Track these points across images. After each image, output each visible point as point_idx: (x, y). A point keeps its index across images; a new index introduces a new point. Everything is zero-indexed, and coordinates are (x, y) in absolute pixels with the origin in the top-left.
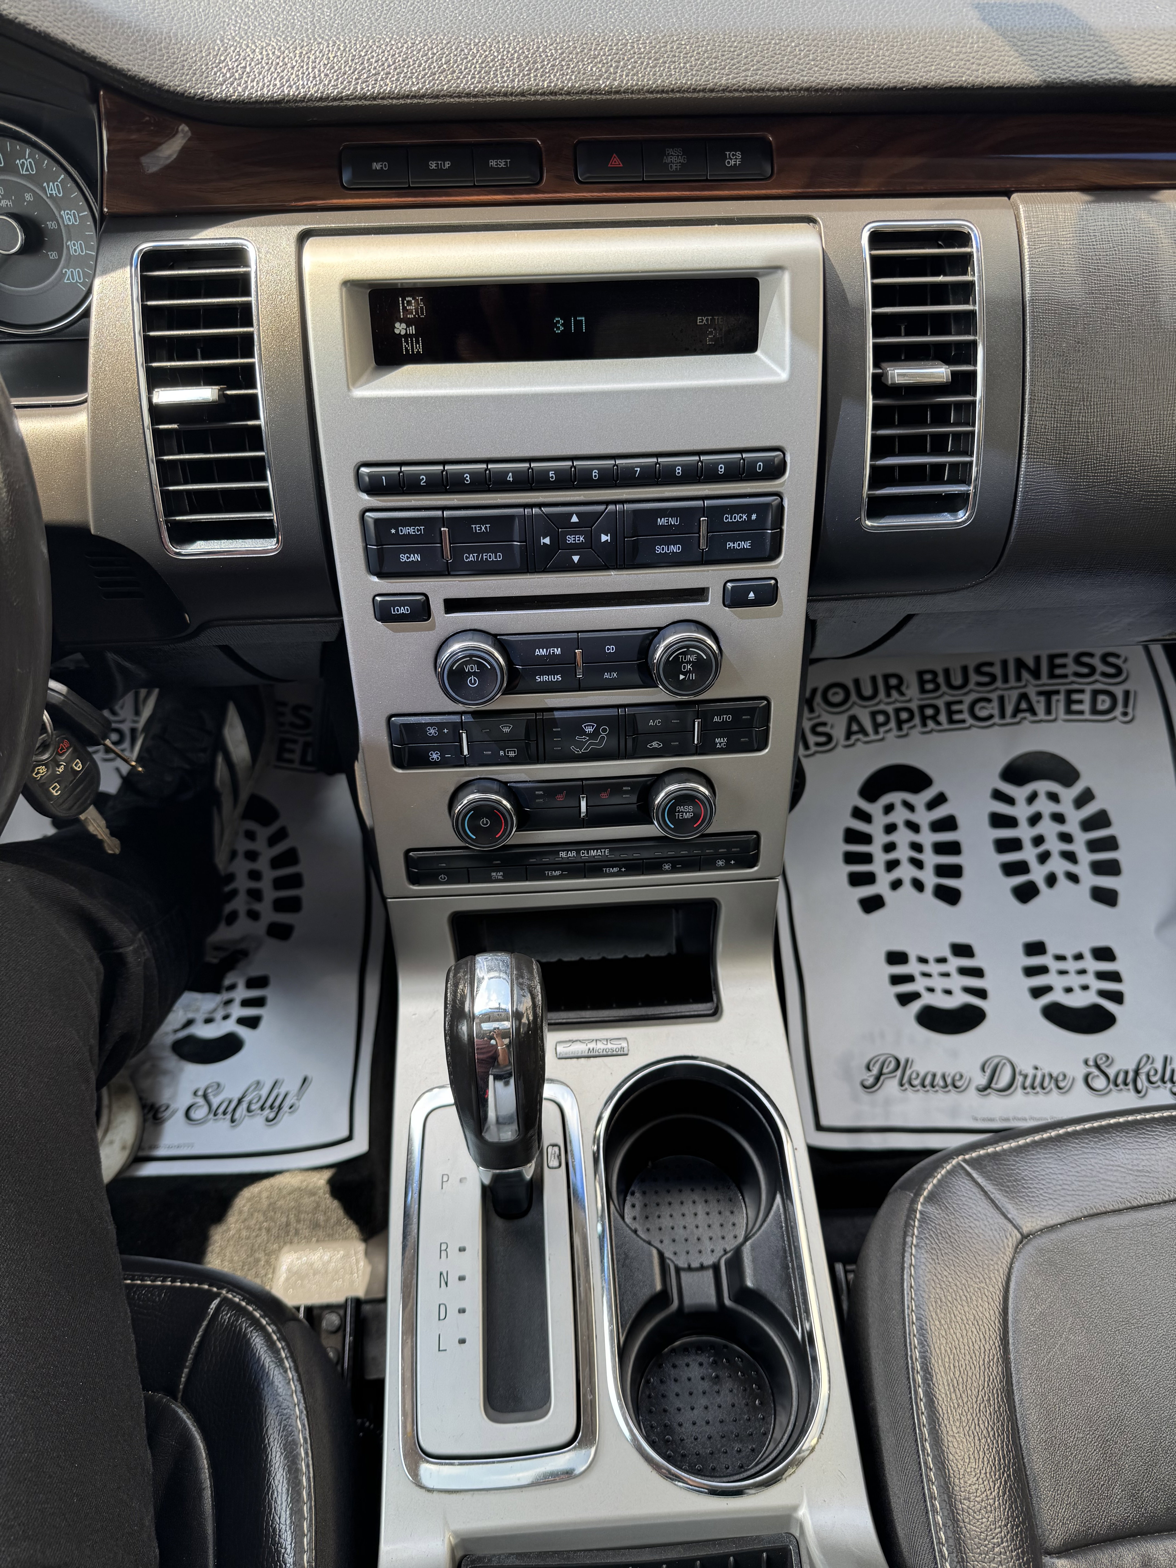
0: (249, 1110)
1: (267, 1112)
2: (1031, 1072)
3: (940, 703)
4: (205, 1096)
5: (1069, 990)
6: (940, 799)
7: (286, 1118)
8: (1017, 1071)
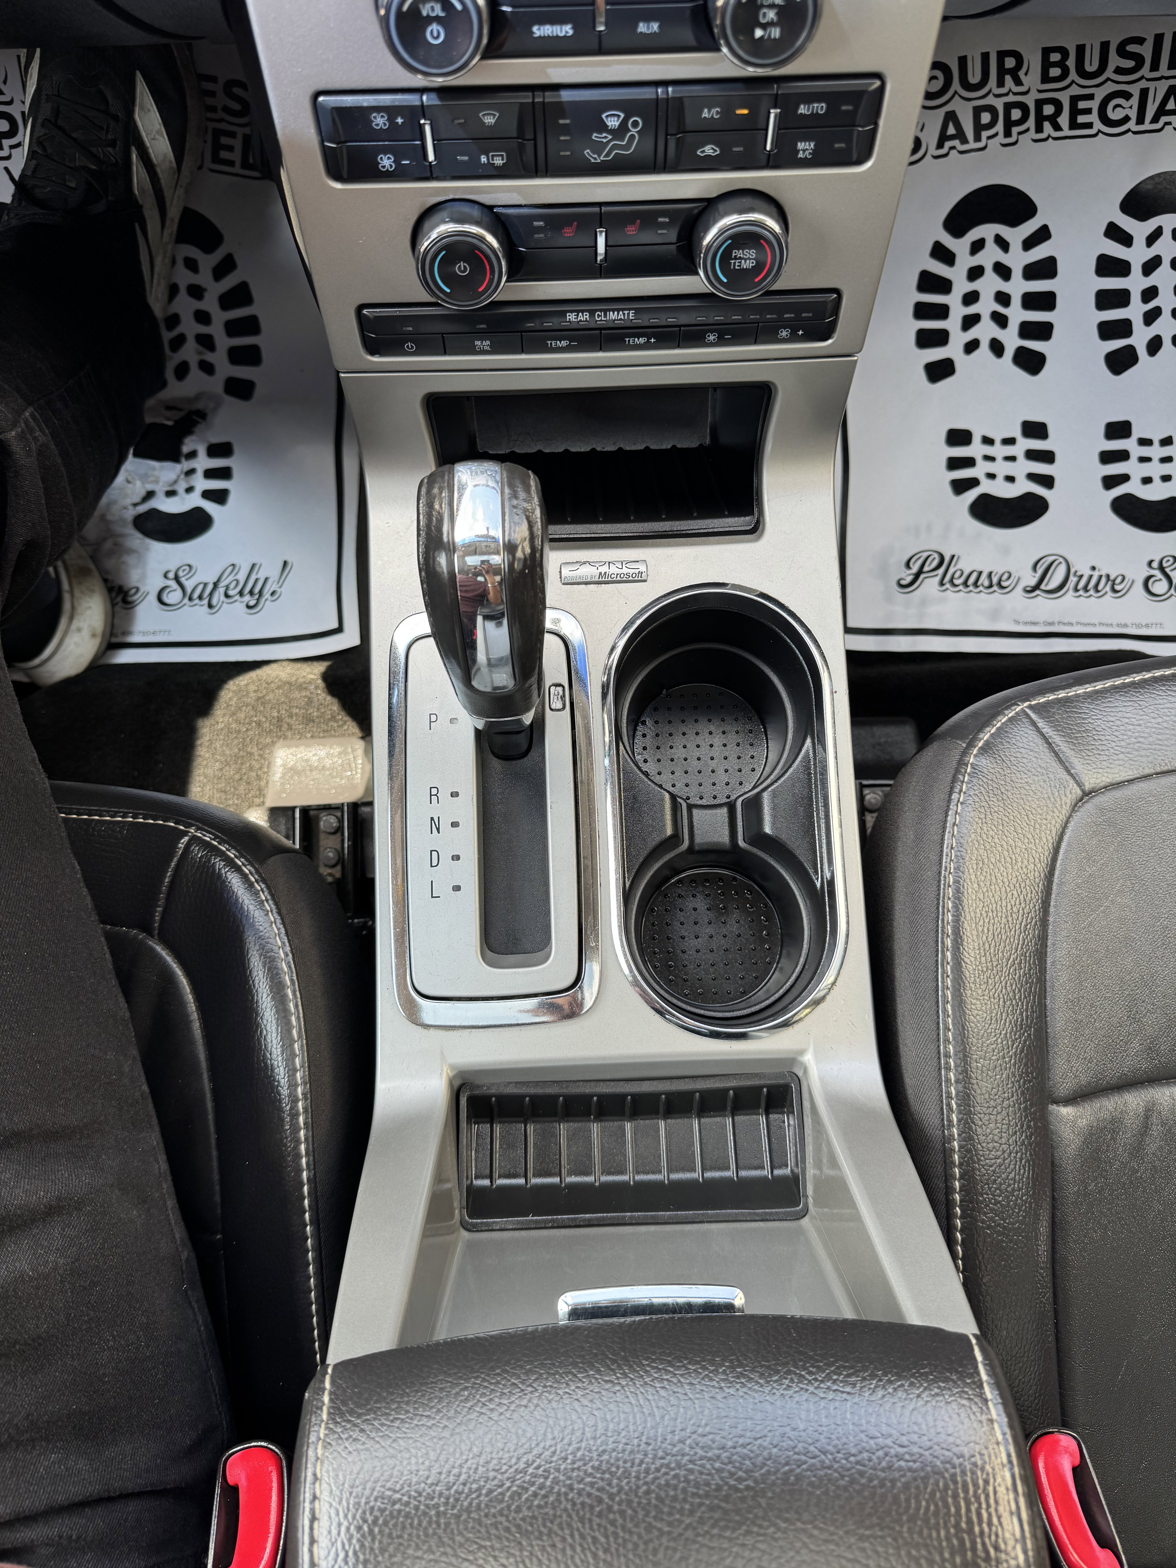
0: (227, 596)
1: (247, 598)
2: (1087, 572)
3: (1064, 98)
4: (177, 579)
5: (1147, 481)
6: (1042, 235)
7: (268, 605)
8: (1072, 571)
